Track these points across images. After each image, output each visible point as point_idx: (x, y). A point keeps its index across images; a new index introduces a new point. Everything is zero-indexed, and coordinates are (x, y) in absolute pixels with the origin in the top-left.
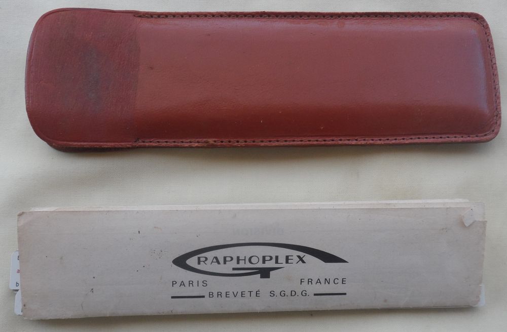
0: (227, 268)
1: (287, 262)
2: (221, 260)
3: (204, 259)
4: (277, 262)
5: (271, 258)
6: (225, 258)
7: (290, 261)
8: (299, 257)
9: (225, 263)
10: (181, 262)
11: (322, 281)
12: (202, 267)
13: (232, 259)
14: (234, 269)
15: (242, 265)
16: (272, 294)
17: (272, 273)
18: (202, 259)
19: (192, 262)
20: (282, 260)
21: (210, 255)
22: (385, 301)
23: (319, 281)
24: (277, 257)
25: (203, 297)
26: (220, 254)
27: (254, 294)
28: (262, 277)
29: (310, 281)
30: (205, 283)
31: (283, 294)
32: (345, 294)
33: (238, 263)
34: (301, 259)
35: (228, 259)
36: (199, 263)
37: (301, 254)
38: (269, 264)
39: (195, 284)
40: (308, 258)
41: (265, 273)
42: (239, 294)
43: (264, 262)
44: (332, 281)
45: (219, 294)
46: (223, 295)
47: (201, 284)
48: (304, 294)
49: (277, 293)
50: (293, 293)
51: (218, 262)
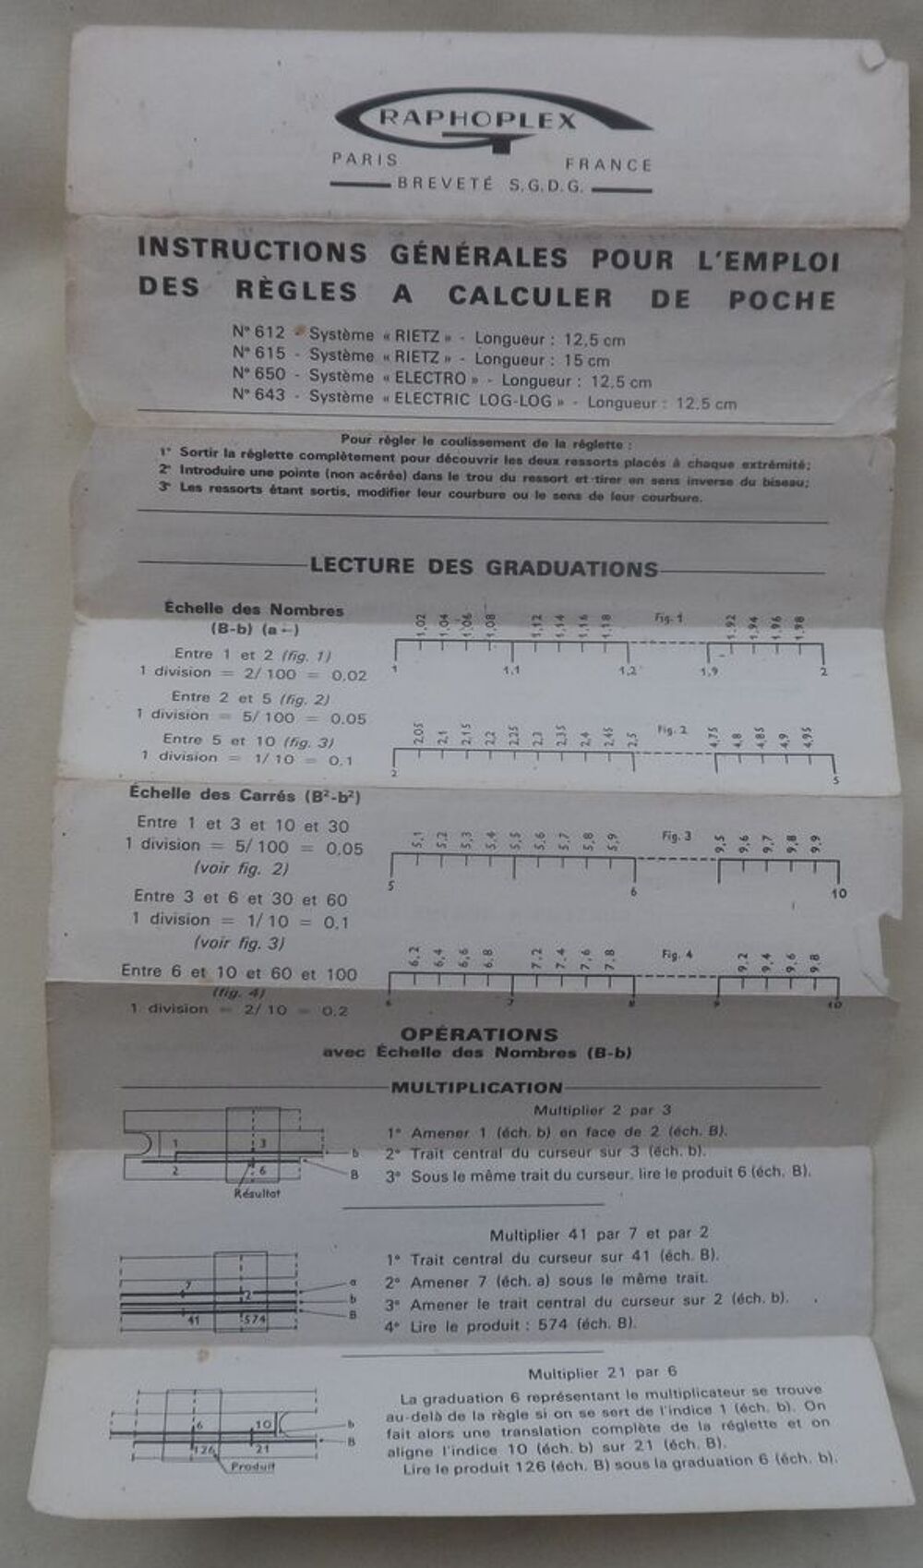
0: (433, 133)
1: (542, 125)
2: (422, 117)
3: (392, 114)
4: (523, 123)
5: (513, 117)
6: (429, 115)
7: (546, 124)
8: (563, 116)
9: (429, 122)
10: (350, 117)
11: (607, 164)
12: (387, 129)
13: (442, 115)
14: (445, 135)
15: (459, 127)
16: (514, 185)
17: (513, 144)
18: (389, 114)
19: (370, 119)
20: (532, 120)
21: (403, 107)
22: (728, 209)
23: (600, 164)
24: (523, 118)
25: (388, 186)
26: (421, 105)
27: (480, 184)
28: (495, 151)
29: (584, 163)
30: (392, 160)
31: (534, 187)
32: (649, 191)
33: (453, 123)
34: (567, 121)
35: (435, 115)
36: (383, 121)
37: (568, 111)
38: (510, 128)
39: (375, 159)
40: (579, 118)
41: (501, 144)
42: (455, 182)
43: (500, 122)
44: (624, 165)
45: (418, 182)
46: (425, 183)
47: (385, 160)
48: (574, 188)
49: (524, 183)
50: (553, 186)
51: (417, 121)
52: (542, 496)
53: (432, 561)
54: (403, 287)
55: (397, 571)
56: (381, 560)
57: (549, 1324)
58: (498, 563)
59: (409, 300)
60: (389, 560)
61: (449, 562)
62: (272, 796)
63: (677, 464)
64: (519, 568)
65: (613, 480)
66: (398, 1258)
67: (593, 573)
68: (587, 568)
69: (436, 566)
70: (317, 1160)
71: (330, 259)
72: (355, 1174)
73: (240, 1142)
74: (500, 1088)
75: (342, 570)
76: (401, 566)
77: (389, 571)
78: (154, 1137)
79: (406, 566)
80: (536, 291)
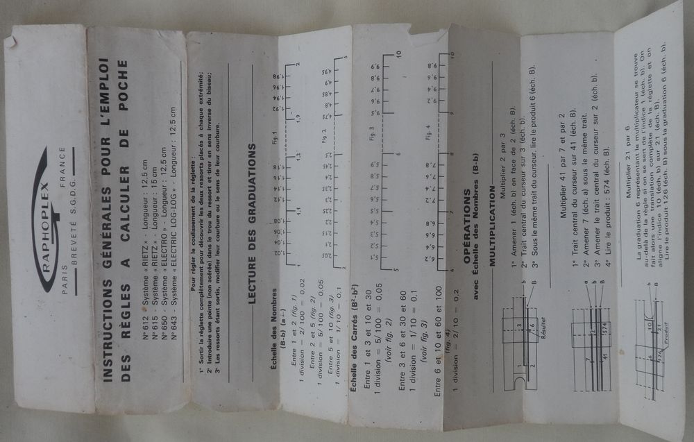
0: (52, 248)
1: (47, 198)
2: (46, 253)
3: (45, 267)
4: (46, 207)
5: (44, 212)
6: (44, 250)
7: (46, 196)
8: (42, 188)
9: (48, 250)
10: (47, 286)
11: (62, 168)
12: (51, 269)
13: (44, 244)
14: (53, 243)
15: (49, 236)
16: (73, 211)
17: (55, 212)
18: (45, 268)
19: (47, 277)
20: (45, 203)
21: (42, 262)
22: (80, 112)
23: (62, 172)
24: (43, 207)
25: (76, 269)
26: (41, 254)
27: (74, 227)
28: (59, 220)
29: (62, 179)
30: (64, 267)
31: (74, 202)
32: (73, 148)
33: (48, 239)
34: (44, 187)
35: (45, 247)
36: (48, 271)
37: (40, 186)
38: (49, 214)
39: (65, 275)
40: (43, 181)
41: (56, 217)
42: (73, 239)
43: (47, 218)
44: (62, 160)
45: (74, 256)
46: (74, 252)
47: (65, 271)
48: (73, 184)
49: (72, 207)
50: (73, 194)
51: (48, 255)
52: (218, 198)
53: (250, 249)
54: (122, 263)
55: (254, 264)
56: (250, 272)
57: (607, 188)
58: (250, 218)
59: (128, 260)
60: (250, 268)
61: (250, 241)
62: (354, 326)
63: (201, 135)
64: (252, 208)
65: (210, 165)
66: (574, 262)
67: (254, 174)
68: (252, 177)
69: (252, 247)
70: (527, 300)
71: (110, 296)
72: (534, 283)
73: (519, 336)
74: (492, 215)
75: (254, 289)
76: (252, 263)
77: (255, 268)
78: (516, 376)
79: (252, 261)
80: (122, 201)
